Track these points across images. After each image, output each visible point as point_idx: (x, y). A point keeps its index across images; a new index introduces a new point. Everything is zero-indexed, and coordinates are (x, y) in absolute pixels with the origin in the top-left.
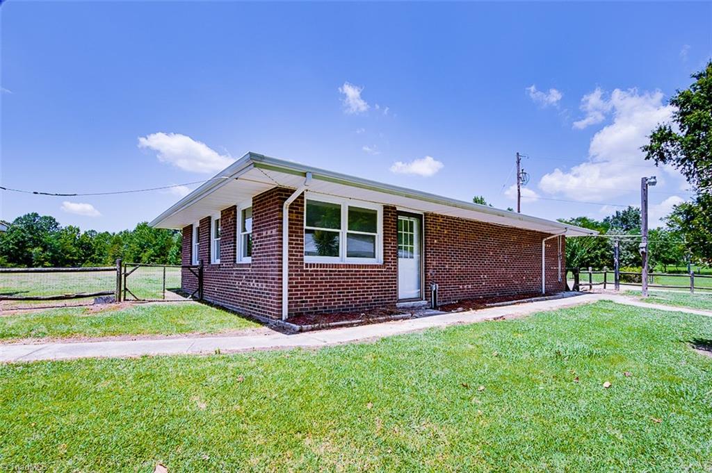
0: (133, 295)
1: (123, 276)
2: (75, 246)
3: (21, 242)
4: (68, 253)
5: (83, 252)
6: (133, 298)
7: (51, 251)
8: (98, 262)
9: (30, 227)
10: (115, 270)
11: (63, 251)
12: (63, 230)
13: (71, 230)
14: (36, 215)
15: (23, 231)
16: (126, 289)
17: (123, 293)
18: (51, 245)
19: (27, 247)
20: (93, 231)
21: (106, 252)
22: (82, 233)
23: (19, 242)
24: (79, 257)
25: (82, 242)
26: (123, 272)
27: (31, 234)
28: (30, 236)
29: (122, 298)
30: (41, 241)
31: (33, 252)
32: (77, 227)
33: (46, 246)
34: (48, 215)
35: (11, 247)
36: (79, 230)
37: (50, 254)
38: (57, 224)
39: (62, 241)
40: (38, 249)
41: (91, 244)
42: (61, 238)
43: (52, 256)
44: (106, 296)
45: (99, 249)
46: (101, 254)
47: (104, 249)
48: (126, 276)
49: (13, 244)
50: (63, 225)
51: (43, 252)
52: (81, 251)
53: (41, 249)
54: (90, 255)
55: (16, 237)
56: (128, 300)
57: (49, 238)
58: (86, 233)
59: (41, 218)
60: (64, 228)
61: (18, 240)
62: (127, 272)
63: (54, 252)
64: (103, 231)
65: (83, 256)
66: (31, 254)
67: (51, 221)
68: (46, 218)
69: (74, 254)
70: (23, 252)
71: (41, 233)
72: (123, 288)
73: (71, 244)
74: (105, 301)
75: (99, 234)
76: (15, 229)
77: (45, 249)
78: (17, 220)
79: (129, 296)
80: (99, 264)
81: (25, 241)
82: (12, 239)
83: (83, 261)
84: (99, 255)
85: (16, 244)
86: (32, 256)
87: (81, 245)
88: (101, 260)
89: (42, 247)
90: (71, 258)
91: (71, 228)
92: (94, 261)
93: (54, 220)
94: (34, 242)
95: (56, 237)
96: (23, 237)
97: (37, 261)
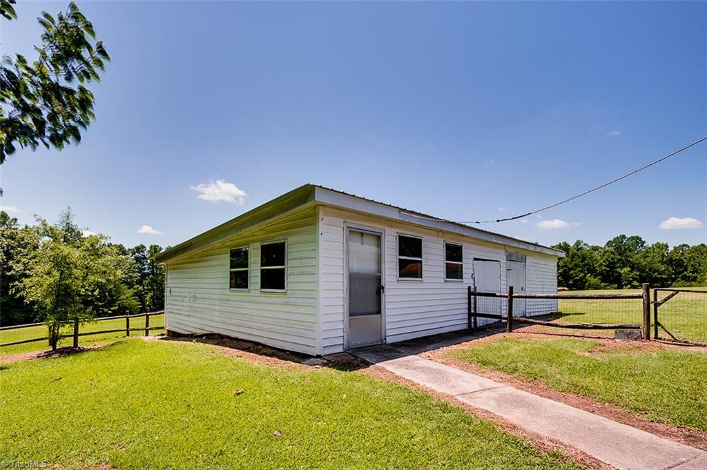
0: (669, 333)
1: (652, 306)
2: (663, 263)
3: (612, 263)
4: (655, 271)
5: (673, 269)
6: (668, 337)
7: (638, 270)
8: (692, 280)
9: (618, 248)
10: (641, 297)
11: (650, 270)
12: (650, 248)
13: (659, 247)
14: (624, 237)
15: (612, 253)
16: (657, 323)
17: (652, 330)
18: (638, 264)
19: (616, 268)
20: (684, 245)
21: (702, 268)
22: (671, 249)
23: (610, 263)
24: (668, 275)
25: (671, 259)
26: (652, 299)
27: (620, 255)
28: (619, 257)
29: (652, 335)
30: (629, 261)
31: (622, 272)
32: (665, 243)
33: (633, 265)
34: (634, 235)
35: (603, 268)
36: (667, 247)
37: (638, 273)
38: (644, 242)
39: (649, 259)
40: (627, 269)
41: (682, 260)
42: (648, 256)
43: (639, 275)
44: (629, 330)
45: (692, 265)
46: (695, 271)
47: (700, 265)
48: (656, 305)
49: (605, 266)
50: (649, 243)
51: (631, 272)
52: (670, 269)
53: (629, 269)
54: (682, 272)
55: (607, 259)
56: (660, 339)
57: (636, 258)
58: (675, 248)
59: (628, 239)
60: (650, 246)
61: (609, 261)
62: (659, 300)
63: (642, 271)
64: (697, 244)
65: (673, 274)
66: (620, 275)
67: (637, 241)
68: (632, 238)
69: (663, 273)
70: (613, 272)
71: (628, 253)
72: (652, 321)
73: (659, 262)
74: (629, 336)
75: (693, 248)
76: (606, 252)
77: (633, 268)
78: (608, 243)
79: (661, 334)
80: (693, 282)
81: (615, 263)
82: (604, 262)
83: (674, 280)
84: (693, 272)
85: (607, 266)
86: (621, 276)
87: (670, 262)
88: (696, 277)
89: (630, 266)
90: (659, 276)
91: (658, 245)
92: (686, 278)
93: (640, 239)
94: (623, 262)
95: (642, 256)
96: (612, 259)
97: (627, 281)
